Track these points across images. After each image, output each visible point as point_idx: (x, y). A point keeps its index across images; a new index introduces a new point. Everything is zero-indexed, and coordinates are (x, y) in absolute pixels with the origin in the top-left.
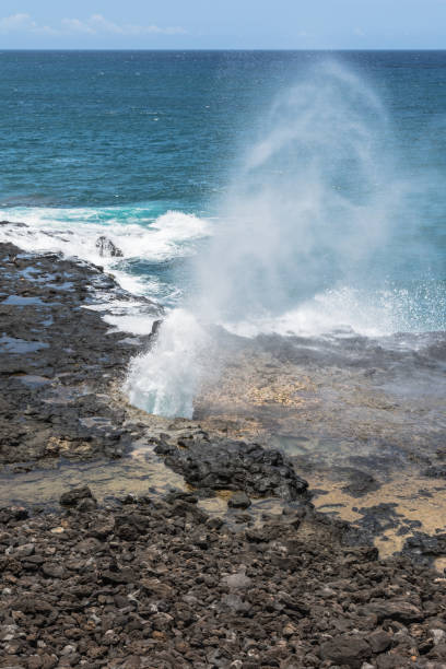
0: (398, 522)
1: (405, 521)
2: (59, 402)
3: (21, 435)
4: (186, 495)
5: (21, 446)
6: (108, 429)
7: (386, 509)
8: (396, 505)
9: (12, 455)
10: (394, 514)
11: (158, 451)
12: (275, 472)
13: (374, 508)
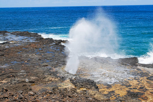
0: (115, 94)
1: (116, 94)
2: (53, 71)
3: (45, 77)
4: (74, 89)
5: (45, 79)
6: (62, 76)
7: (113, 92)
8: (115, 91)
9: (43, 81)
10: (114, 93)
11: (70, 80)
12: (92, 84)
13: (111, 91)
